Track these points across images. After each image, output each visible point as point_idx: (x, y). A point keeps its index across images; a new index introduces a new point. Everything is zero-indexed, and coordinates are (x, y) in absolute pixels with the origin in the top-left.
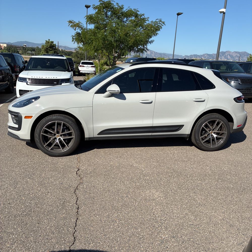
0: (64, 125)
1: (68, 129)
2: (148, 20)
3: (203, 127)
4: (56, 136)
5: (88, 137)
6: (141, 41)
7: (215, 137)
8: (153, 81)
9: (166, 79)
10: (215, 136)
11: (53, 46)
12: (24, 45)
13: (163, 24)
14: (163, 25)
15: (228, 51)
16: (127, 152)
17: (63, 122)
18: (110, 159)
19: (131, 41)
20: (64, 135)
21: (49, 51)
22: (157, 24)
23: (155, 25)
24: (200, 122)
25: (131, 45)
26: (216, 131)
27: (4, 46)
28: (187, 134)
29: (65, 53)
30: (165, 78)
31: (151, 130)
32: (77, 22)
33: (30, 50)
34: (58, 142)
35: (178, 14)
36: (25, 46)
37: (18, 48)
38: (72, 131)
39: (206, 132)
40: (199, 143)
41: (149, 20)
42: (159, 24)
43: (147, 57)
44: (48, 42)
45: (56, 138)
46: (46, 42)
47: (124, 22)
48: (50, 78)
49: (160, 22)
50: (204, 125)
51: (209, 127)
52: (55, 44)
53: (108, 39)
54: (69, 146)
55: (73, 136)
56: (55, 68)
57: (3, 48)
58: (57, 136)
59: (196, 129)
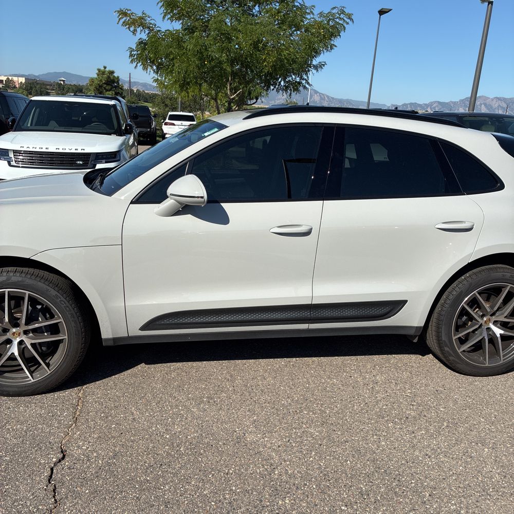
0: (33, 301)
1: (47, 312)
2: (312, 12)
3: (463, 308)
4: (9, 335)
5: (111, 336)
6: (294, 62)
7: (498, 336)
8: (315, 164)
9: (354, 156)
10: (498, 332)
11: (113, 81)
12: (60, 80)
13: (348, 21)
14: (348, 23)
16: (232, 379)
17: (27, 293)
18: (177, 406)
19: (268, 61)
20: (34, 331)
21: (104, 91)
22: (334, 20)
23: (328, 22)
24: (454, 293)
25: (268, 72)
26: (502, 319)
27: (19, 82)
28: (416, 325)
29: (143, 96)
30: (351, 153)
31: (307, 314)
32: (140, 15)
33: (73, 90)
34: (16, 354)
35: (382, 12)
36: (62, 82)
37: (48, 85)
38: (59, 319)
39: (471, 318)
40: (451, 352)
41: (314, 12)
42: (337, 20)
43: (310, 105)
44: (103, 73)
45: (9, 342)
46: (99, 72)
47: (253, 16)
48: (67, 151)
49: (340, 15)
50: (466, 299)
51: (479, 306)
52: (118, 77)
53: (210, 53)
54: (53, 364)
55: (63, 336)
56: (86, 127)
57: (17, 86)
58: (14, 334)
59: (443, 313)
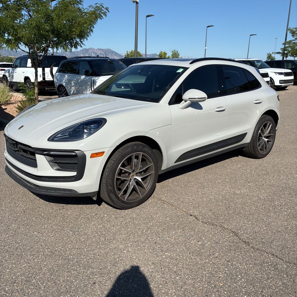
15: (91, 48)
